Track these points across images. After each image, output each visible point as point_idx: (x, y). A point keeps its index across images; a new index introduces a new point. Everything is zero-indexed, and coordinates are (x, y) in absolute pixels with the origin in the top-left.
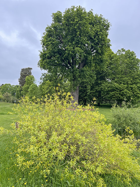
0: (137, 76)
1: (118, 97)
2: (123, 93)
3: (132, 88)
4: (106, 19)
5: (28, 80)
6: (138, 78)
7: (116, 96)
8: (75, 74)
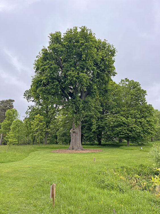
0: (145, 109)
1: (126, 133)
2: (132, 128)
3: (141, 123)
4: (111, 44)
5: (9, 114)
6: (146, 111)
7: (124, 132)
8: (78, 105)
